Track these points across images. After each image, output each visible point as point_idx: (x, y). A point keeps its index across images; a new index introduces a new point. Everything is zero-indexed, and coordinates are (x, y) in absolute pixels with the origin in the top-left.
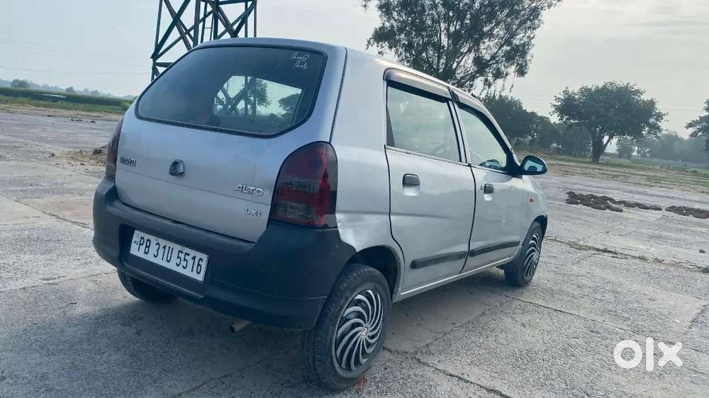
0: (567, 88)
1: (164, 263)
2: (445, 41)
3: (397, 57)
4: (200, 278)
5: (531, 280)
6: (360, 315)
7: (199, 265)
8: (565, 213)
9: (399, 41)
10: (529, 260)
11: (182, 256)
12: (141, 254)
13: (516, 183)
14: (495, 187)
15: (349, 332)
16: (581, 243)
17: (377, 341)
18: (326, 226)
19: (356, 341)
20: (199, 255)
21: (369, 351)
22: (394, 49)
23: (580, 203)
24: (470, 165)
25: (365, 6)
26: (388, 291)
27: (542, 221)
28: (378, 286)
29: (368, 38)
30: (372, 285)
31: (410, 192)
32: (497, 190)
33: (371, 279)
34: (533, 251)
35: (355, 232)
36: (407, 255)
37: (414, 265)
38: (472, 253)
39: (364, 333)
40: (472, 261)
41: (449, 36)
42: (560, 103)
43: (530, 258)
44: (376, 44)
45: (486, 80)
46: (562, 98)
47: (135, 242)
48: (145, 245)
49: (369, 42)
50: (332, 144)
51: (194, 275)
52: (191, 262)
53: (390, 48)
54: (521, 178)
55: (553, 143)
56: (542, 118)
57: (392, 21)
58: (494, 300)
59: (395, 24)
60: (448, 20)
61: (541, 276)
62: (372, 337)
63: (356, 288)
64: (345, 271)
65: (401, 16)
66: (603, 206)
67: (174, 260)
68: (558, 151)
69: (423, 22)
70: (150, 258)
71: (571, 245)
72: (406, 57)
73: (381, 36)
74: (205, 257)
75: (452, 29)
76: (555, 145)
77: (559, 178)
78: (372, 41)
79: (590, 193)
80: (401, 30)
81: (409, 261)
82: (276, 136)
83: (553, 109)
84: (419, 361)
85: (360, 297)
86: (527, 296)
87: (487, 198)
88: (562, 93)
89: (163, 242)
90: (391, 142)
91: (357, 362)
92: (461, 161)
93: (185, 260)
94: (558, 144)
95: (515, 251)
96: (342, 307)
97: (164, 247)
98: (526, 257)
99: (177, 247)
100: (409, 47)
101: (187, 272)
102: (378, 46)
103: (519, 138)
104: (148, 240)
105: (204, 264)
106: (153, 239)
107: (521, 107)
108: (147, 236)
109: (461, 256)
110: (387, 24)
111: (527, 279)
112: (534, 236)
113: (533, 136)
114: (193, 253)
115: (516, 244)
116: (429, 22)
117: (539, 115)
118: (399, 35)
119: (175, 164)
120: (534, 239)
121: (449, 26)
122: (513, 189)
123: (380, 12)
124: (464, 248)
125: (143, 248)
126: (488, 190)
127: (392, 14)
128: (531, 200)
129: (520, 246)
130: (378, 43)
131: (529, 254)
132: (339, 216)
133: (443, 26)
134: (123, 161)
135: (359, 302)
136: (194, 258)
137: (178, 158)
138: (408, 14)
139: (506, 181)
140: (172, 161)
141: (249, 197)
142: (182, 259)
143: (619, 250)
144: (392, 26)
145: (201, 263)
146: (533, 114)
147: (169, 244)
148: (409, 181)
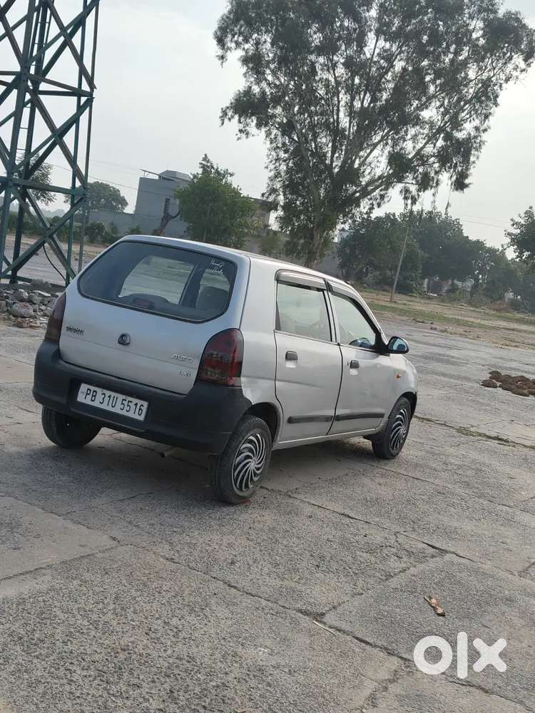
0: (531, 208)
1: (109, 408)
2: (344, 121)
3: (268, 142)
4: (142, 418)
5: (397, 454)
6: (250, 450)
7: (140, 409)
8: (473, 397)
9: (274, 116)
10: (395, 433)
11: (126, 403)
12: (88, 401)
13: (383, 360)
14: (360, 364)
15: (243, 461)
16: (472, 429)
17: (261, 473)
18: (233, 386)
19: (247, 469)
20: (140, 402)
21: (255, 479)
22: (264, 130)
23: (500, 387)
24: (339, 345)
25: (222, 57)
26: (271, 438)
27: (411, 398)
28: (264, 432)
29: (224, 107)
30: (260, 430)
31: (290, 365)
32: (363, 366)
33: (260, 426)
34: (400, 425)
35: (252, 391)
36: (286, 412)
37: (290, 420)
38: (338, 418)
39: (253, 465)
40: (338, 425)
41: (351, 113)
42: (519, 231)
43: (397, 431)
44: (236, 117)
45: (407, 191)
46: (523, 222)
47: (82, 393)
48: (91, 395)
49: (225, 113)
50: (241, 330)
51: (136, 417)
52: (133, 407)
53: (259, 126)
54: (389, 356)
55: (506, 291)
56: (492, 251)
57: (264, 84)
58: (359, 466)
59: (268, 90)
60: (353, 91)
61: (409, 451)
62: (258, 469)
63: (250, 430)
64: (243, 420)
65: (278, 78)
66: (525, 391)
67: (119, 405)
68: (515, 306)
69: (313, 91)
70: (96, 404)
71: (460, 430)
72: (284, 144)
73: (246, 106)
74: (146, 404)
75: (357, 104)
76: (510, 295)
77: (491, 351)
78: (230, 113)
79: (520, 374)
80: (276, 100)
81: (287, 417)
82: (203, 322)
83: (508, 240)
84: (290, 496)
85: (251, 438)
86: (390, 466)
87: (354, 372)
88: (523, 215)
89: (108, 393)
90: (278, 327)
91: (247, 486)
92: (332, 341)
93: (128, 406)
94: (516, 294)
95: (381, 423)
96: (240, 442)
97: (110, 397)
98: (393, 431)
99: (121, 397)
100: (287, 129)
101: (131, 414)
102: (240, 122)
103: (455, 281)
104: (94, 391)
105: (144, 409)
106: (99, 390)
107: (460, 231)
108: (93, 388)
109: (327, 419)
110: (256, 89)
111: (394, 452)
112: (402, 411)
113: (477, 280)
114: (135, 401)
115: (381, 416)
116: (322, 92)
117: (488, 245)
118: (274, 107)
119: (123, 336)
120: (401, 414)
121: (353, 99)
122: (378, 366)
123: (245, 68)
124: (331, 413)
125: (89, 397)
126: (354, 365)
127: (264, 73)
128: (398, 377)
129: (386, 419)
130: (240, 117)
131: (394, 429)
132: (243, 379)
133: (344, 98)
134: (69, 329)
135: (251, 442)
136: (136, 404)
137: (124, 332)
138: (291, 75)
139: (373, 359)
140: (121, 333)
141: (182, 363)
142: (126, 405)
143: (511, 439)
144: (263, 93)
145: (142, 407)
146: (479, 244)
147: (113, 394)
148: (290, 357)
